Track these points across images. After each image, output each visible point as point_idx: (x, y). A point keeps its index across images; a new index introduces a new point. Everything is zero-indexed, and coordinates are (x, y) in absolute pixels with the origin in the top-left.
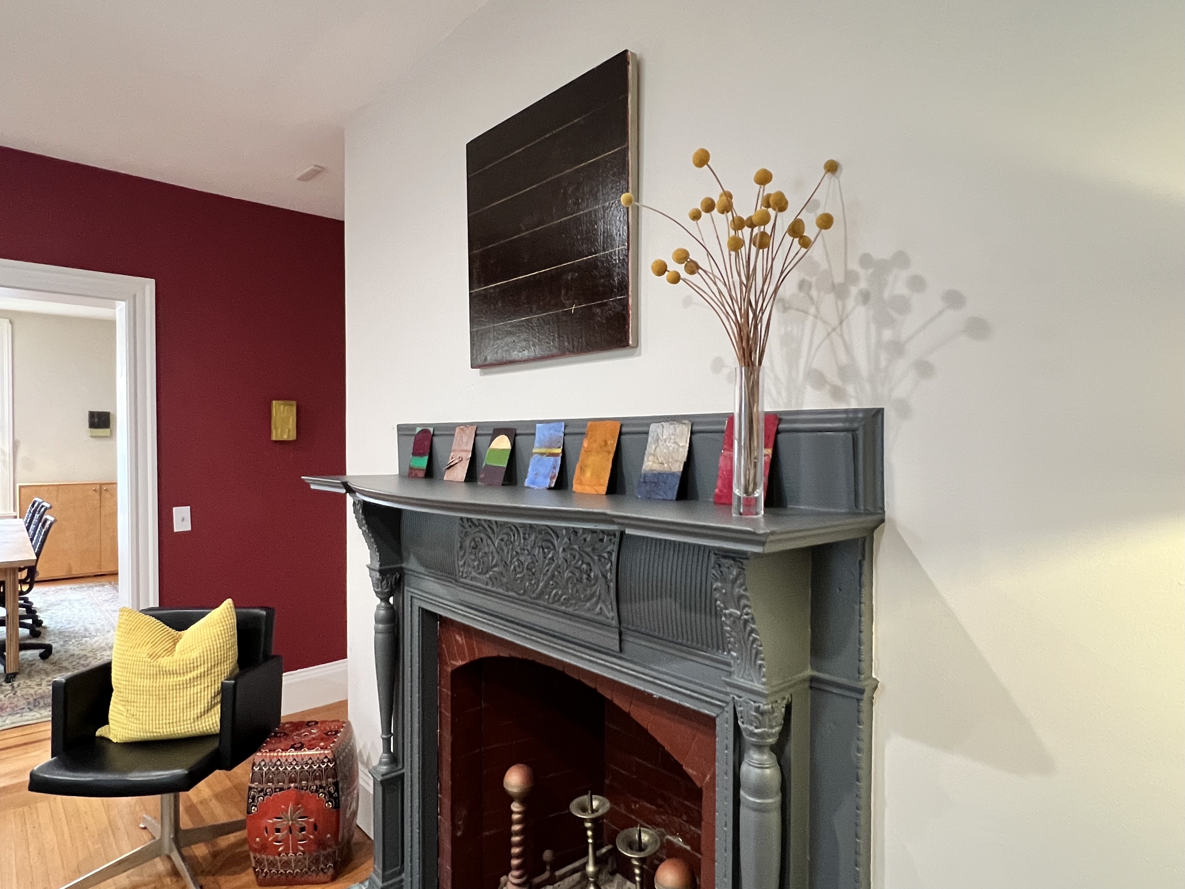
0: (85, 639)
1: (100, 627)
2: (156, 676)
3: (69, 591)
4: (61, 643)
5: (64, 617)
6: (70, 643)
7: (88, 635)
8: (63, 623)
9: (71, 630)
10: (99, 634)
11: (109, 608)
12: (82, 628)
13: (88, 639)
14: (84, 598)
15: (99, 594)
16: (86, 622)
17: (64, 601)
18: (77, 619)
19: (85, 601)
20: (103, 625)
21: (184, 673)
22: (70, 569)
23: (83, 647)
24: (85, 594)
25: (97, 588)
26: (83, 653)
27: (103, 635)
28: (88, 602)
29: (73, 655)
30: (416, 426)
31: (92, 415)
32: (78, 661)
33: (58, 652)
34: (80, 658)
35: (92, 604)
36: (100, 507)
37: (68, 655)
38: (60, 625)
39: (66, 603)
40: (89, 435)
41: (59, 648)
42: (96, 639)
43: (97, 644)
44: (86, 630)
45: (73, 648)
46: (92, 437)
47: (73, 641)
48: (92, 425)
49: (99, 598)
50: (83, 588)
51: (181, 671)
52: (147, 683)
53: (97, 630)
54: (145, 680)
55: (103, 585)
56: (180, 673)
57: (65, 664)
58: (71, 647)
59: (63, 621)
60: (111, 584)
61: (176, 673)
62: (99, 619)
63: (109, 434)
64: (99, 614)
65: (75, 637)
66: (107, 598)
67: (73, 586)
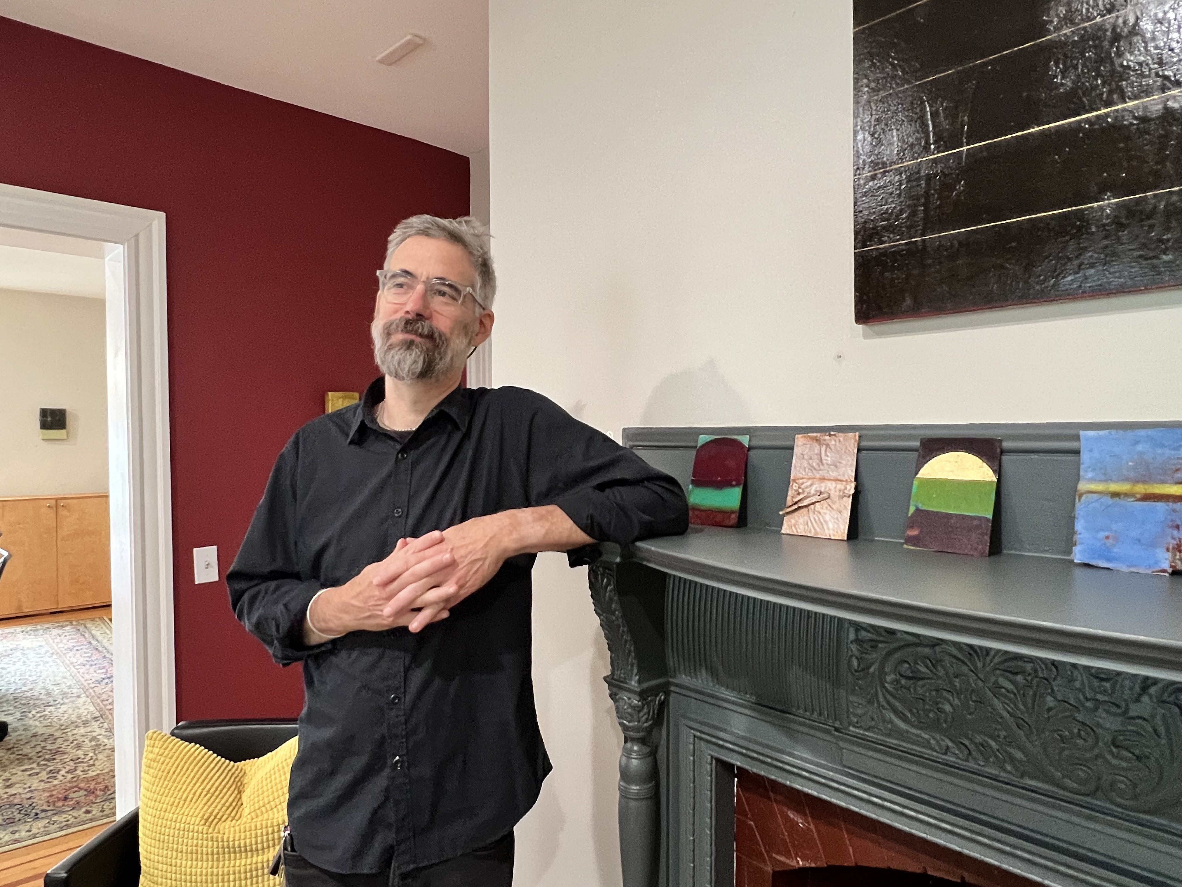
0: (49, 709)
1: (66, 690)
2: (216, 856)
3: (20, 635)
4: (18, 715)
5: (18, 673)
6: (30, 715)
7: (52, 703)
8: (17, 684)
9: (29, 694)
10: (66, 701)
11: (74, 660)
12: (43, 692)
13: (52, 708)
14: (41, 646)
15: (58, 639)
16: (48, 681)
17: (16, 649)
18: (34, 678)
19: (43, 651)
20: (69, 687)
21: (263, 849)
22: (20, 607)
23: (46, 723)
24: (41, 639)
25: (56, 631)
26: (50, 731)
27: (72, 702)
28: (47, 651)
29: (35, 735)
30: (697, 432)
31: (44, 413)
32: (43, 744)
33: (15, 730)
34: (45, 740)
35: (52, 654)
36: (57, 527)
37: (29, 734)
38: (14, 687)
39: (18, 654)
40: (41, 437)
41: (15, 725)
42: (63, 708)
43: (66, 716)
44: (48, 694)
45: (36, 725)
46: (43, 440)
47: (34, 712)
48: (45, 426)
49: (61, 645)
50: (37, 630)
51: (260, 846)
52: (202, 867)
53: (64, 694)
54: (200, 863)
55: (62, 627)
56: (257, 850)
57: (26, 750)
58: (31, 722)
59: (17, 681)
60: (71, 622)
61: (251, 851)
62: (64, 678)
63: (65, 437)
64: (63, 669)
65: (35, 706)
66: (70, 644)
67: (24, 628)
